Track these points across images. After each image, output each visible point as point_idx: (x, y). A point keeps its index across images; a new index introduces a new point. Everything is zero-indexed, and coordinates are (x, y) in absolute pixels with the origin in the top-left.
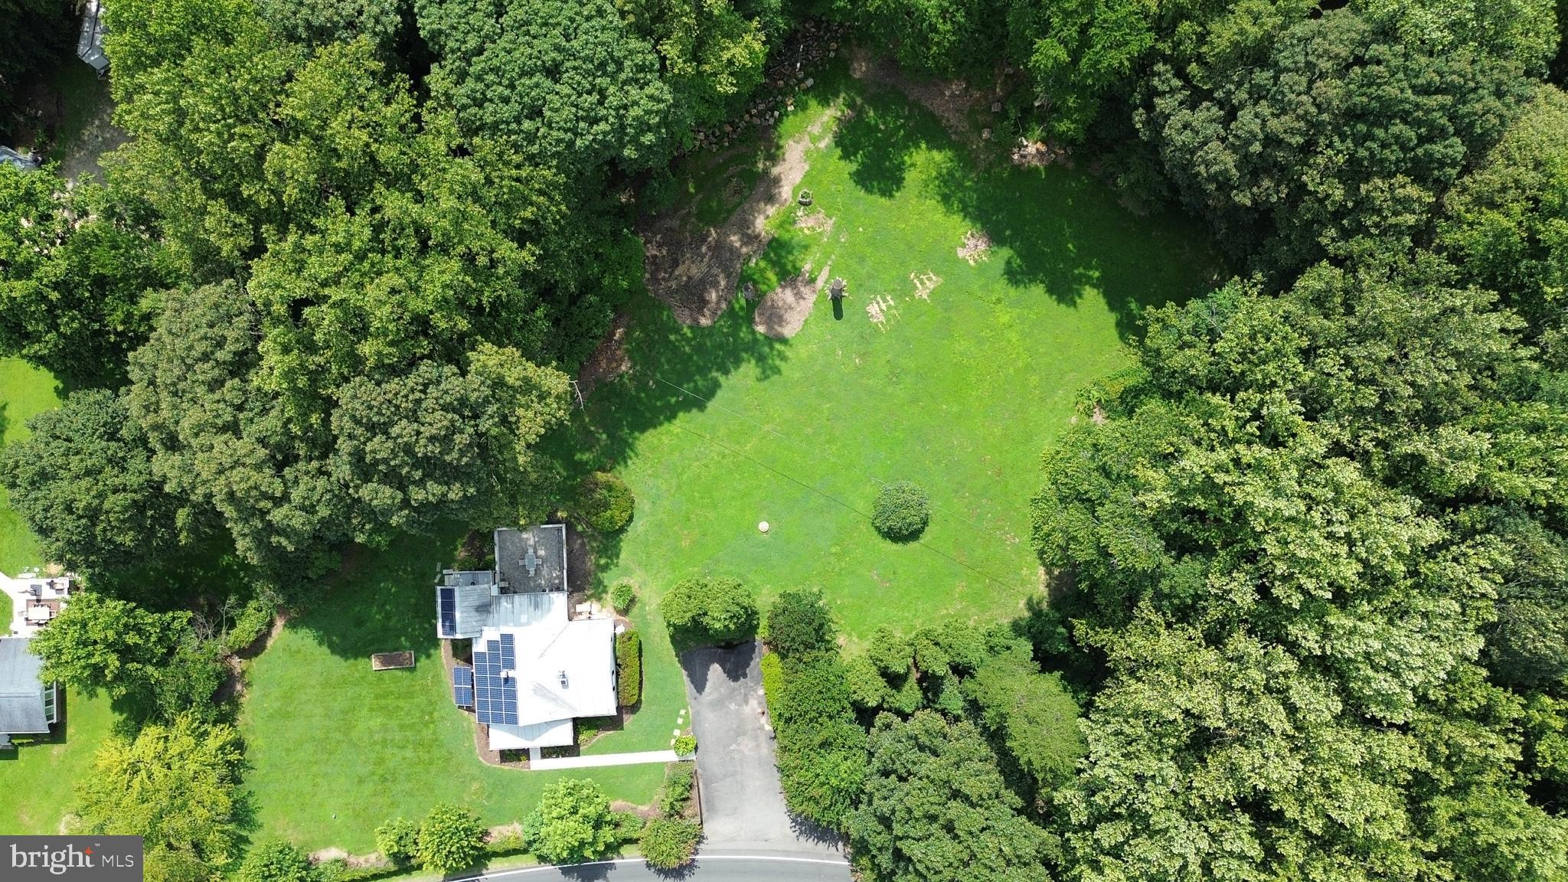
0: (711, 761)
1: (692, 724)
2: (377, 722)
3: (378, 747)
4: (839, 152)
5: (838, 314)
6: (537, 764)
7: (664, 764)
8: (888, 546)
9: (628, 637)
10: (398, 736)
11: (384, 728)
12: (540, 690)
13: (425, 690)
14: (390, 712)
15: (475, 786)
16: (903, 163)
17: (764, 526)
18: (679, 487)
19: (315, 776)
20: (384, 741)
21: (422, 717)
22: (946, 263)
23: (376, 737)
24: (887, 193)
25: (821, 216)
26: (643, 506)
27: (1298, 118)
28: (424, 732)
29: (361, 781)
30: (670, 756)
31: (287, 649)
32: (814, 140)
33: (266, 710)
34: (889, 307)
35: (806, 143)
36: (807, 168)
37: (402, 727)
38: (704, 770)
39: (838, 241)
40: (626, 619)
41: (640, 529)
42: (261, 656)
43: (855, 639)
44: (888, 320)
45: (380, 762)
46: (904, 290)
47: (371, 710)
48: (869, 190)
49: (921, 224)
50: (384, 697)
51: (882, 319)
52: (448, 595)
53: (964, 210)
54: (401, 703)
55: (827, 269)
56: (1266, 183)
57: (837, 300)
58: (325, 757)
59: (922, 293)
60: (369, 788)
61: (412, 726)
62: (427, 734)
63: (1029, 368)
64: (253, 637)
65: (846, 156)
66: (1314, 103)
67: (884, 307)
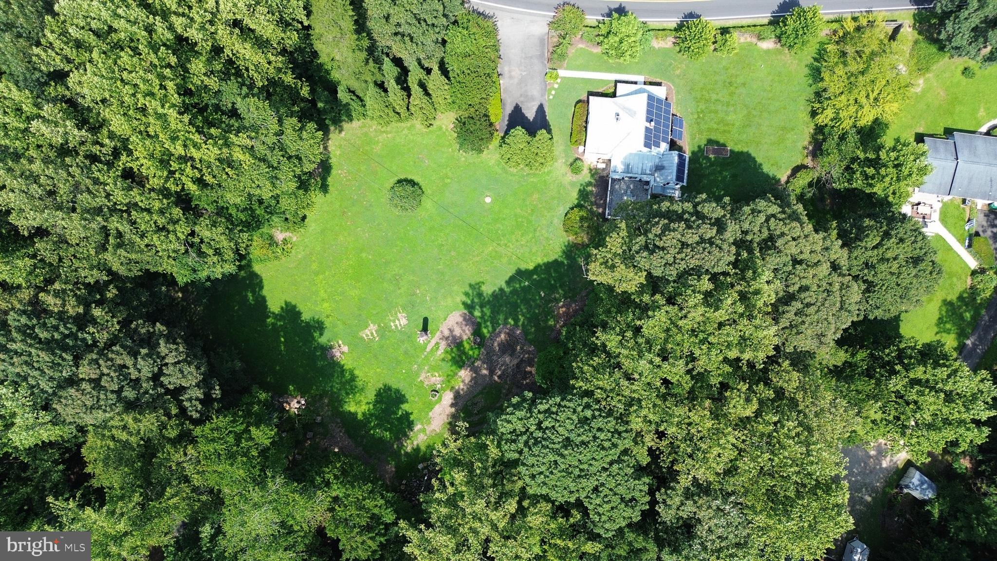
0: (538, 67)
1: (545, 88)
2: (731, 117)
3: (732, 102)
4: (412, 417)
5: (426, 321)
6: (640, 78)
7: (566, 69)
8: (416, 179)
9: (577, 143)
10: (719, 107)
11: (727, 113)
12: (632, 113)
13: (701, 132)
14: (722, 121)
15: (678, 72)
16: (374, 405)
17: (488, 200)
18: (535, 230)
19: (771, 91)
20: (728, 106)
21: (704, 116)
22: (356, 343)
23: (732, 109)
24: (387, 389)
25: (426, 383)
26: (558, 222)
27: (112, 360)
28: (704, 107)
29: (744, 84)
30: (562, 73)
31: (779, 168)
32: (423, 430)
33: (795, 134)
34: (394, 322)
35: (429, 429)
36: (431, 414)
37: (716, 112)
38: (543, 62)
39: (419, 365)
40: (577, 156)
41: (561, 208)
42: (794, 165)
43: (444, 127)
44: (396, 314)
45: (732, 94)
46: (383, 331)
47: (733, 125)
48: (398, 391)
49: (367, 370)
50: (725, 131)
51: (399, 315)
52: (679, 178)
53: (343, 371)
54: (715, 126)
55: (428, 349)
56: (143, 331)
57: (425, 329)
58: (763, 101)
59: (373, 327)
60: (740, 80)
61: (710, 112)
62: (702, 106)
63: (317, 274)
64: (798, 175)
65: (407, 415)
66: (99, 366)
67: (397, 322)
